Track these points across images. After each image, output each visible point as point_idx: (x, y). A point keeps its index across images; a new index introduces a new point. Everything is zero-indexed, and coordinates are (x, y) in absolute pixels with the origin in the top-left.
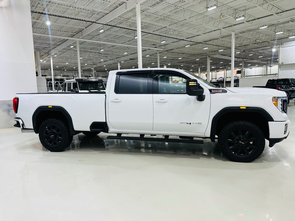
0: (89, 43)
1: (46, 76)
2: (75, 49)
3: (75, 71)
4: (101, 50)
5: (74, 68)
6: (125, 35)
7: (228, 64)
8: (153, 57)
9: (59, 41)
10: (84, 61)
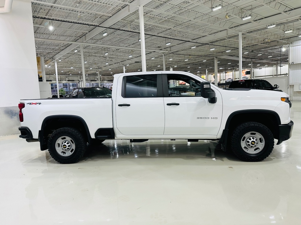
0: (93, 46)
1: (51, 81)
2: (79, 53)
3: (80, 75)
4: (106, 54)
5: (79, 72)
6: (129, 38)
7: (236, 64)
8: (159, 59)
9: (63, 45)
10: (89, 66)
